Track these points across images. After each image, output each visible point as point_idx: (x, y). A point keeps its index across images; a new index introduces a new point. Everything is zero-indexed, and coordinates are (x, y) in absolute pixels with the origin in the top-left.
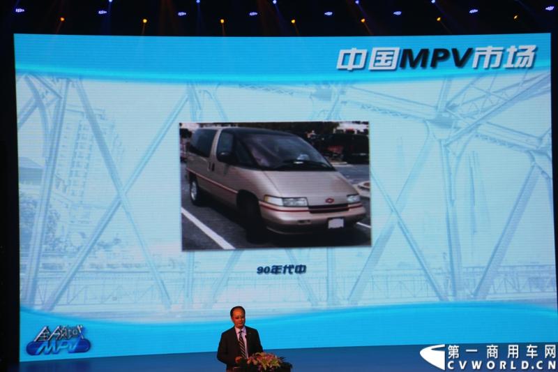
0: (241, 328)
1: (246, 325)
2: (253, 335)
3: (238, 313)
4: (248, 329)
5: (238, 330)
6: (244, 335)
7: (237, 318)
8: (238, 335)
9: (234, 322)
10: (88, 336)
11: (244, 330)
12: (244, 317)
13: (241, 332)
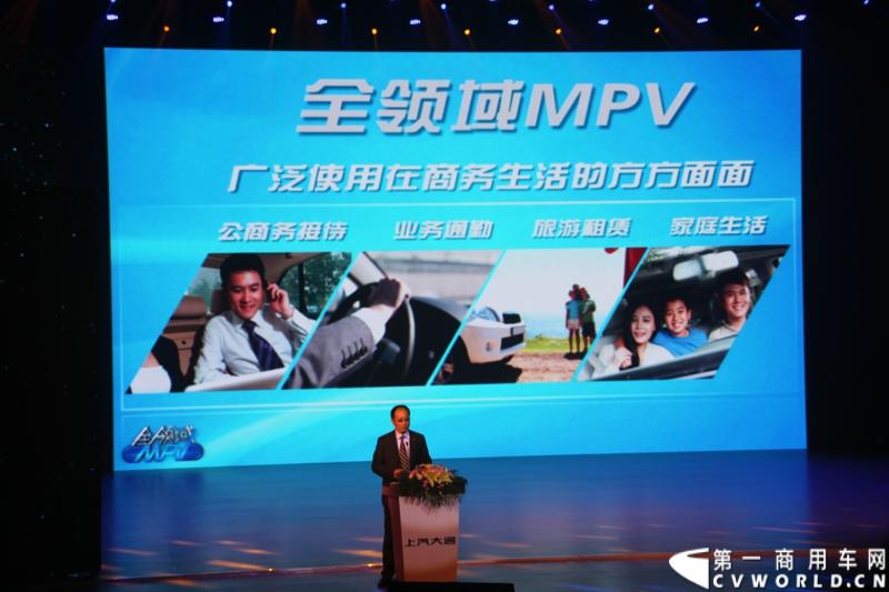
0: (403, 433)
1: (411, 428)
2: (418, 441)
3: (400, 414)
4: (412, 434)
5: (399, 436)
6: (407, 440)
7: (401, 421)
8: (399, 442)
9: (396, 425)
10: (200, 440)
11: (407, 436)
12: (408, 420)
13: (402, 438)
